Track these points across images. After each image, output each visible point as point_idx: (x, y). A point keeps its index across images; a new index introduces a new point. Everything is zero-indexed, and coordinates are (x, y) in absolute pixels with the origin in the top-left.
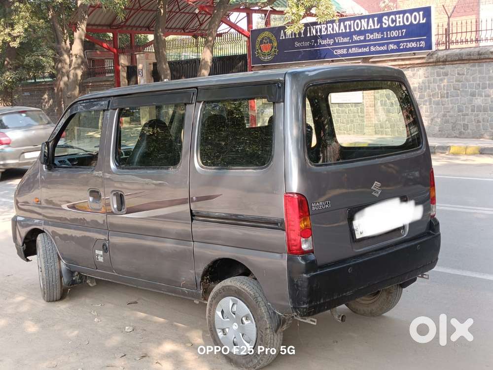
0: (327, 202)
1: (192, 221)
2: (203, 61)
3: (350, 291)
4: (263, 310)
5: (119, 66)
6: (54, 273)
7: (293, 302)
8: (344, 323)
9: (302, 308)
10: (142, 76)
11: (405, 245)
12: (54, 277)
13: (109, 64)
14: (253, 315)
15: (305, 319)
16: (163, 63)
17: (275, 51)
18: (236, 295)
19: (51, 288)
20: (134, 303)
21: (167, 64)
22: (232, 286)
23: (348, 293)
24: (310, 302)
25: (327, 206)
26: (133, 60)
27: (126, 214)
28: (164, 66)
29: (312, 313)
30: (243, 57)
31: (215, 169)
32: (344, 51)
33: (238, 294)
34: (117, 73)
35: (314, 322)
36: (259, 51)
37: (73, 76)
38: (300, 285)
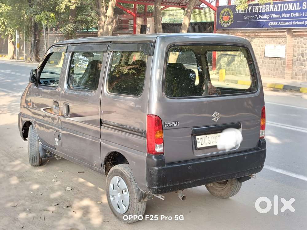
0: (177, 122)
1: (101, 126)
2: (184, 25)
3: (188, 181)
4: (134, 187)
5: (136, 24)
6: (35, 150)
7: (148, 184)
8: (185, 201)
9: (153, 188)
10: (149, 32)
11: (236, 155)
12: (35, 152)
13: (131, 23)
14: (128, 189)
15: (158, 196)
16: (158, 25)
17: (231, 21)
18: (121, 176)
19: (33, 158)
20: (82, 173)
21: (161, 25)
22: (119, 170)
23: (188, 182)
24: (158, 185)
25: (176, 125)
26: (145, 21)
27: (70, 117)
28: (159, 26)
29: (160, 193)
30: (211, 24)
31: (114, 95)
32: (276, 24)
33: (122, 175)
34: (135, 29)
35: (163, 198)
36: (222, 20)
37: (106, 29)
38: (152, 173)
